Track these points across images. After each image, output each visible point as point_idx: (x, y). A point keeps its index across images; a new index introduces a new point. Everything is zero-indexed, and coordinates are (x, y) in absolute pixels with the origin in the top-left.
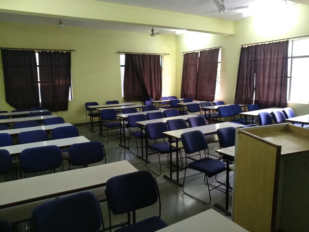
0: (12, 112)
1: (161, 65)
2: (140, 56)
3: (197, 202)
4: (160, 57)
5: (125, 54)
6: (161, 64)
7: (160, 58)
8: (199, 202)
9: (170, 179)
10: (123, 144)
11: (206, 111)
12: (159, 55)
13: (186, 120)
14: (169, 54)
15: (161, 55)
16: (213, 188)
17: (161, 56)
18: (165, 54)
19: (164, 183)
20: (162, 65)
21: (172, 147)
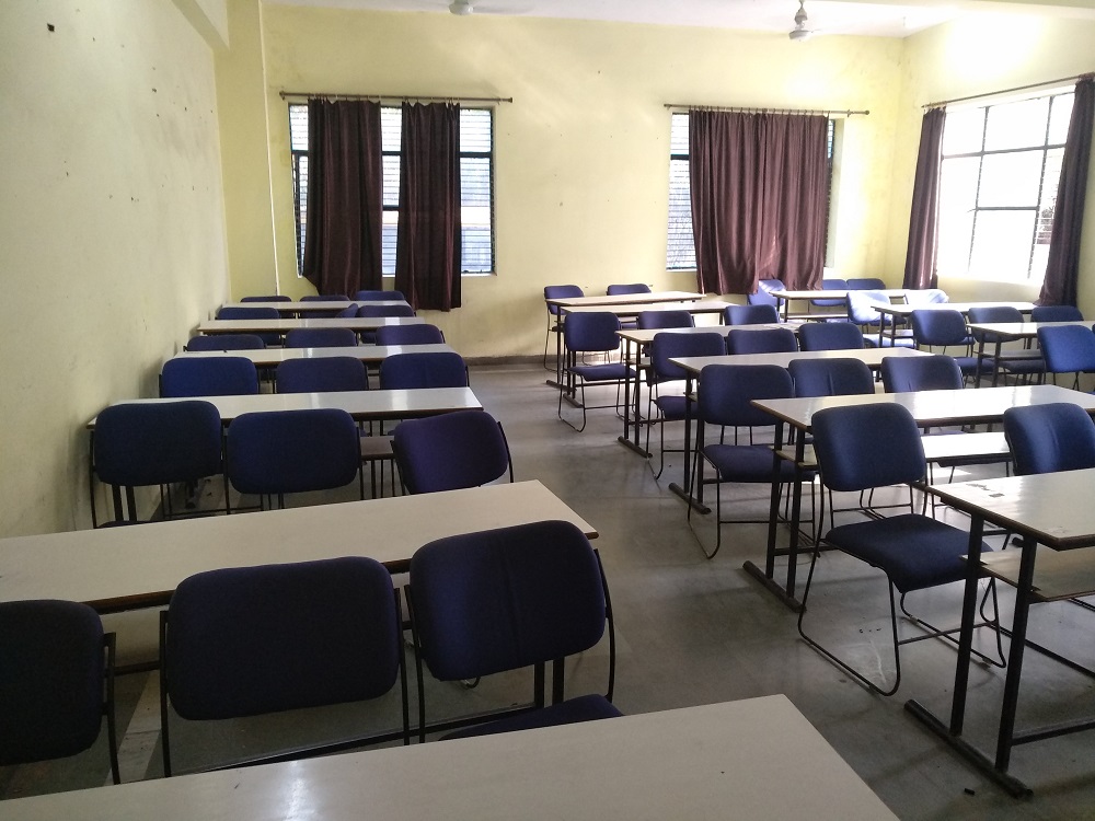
0: (301, 300)
1: (829, 156)
2: (746, 122)
3: (845, 678)
4: (830, 123)
5: (690, 113)
6: (829, 150)
7: (831, 128)
8: (852, 678)
9: (764, 580)
10: (632, 438)
11: (985, 344)
12: (826, 115)
13: (873, 367)
14: (867, 113)
15: (832, 116)
16: (924, 634)
17: (834, 122)
18: (849, 113)
19: (739, 591)
20: (836, 155)
21: (782, 461)
